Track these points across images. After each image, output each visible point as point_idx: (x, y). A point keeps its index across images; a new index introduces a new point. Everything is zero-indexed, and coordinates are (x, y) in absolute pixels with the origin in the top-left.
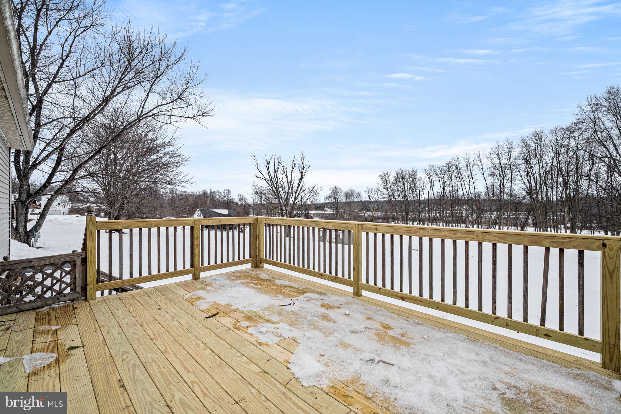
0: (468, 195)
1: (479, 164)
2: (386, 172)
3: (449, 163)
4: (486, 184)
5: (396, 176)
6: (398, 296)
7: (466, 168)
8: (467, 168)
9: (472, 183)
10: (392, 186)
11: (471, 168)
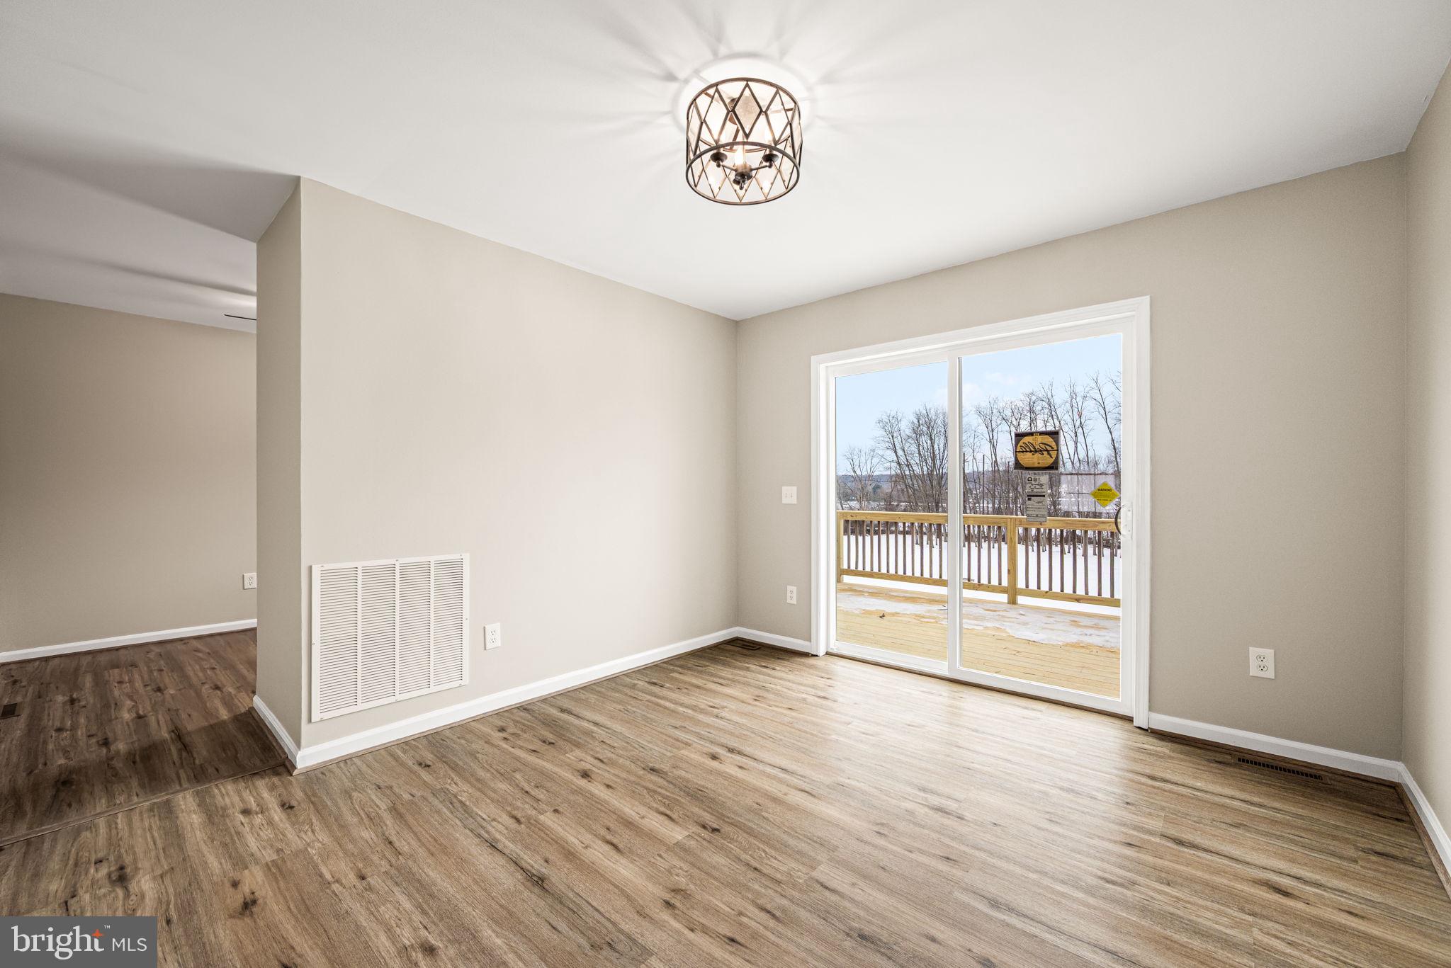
0: (1073, 463)
1: (1098, 396)
2: (893, 414)
3: (1032, 394)
4: (1113, 440)
5: (916, 421)
6: (1071, 598)
7: (1068, 405)
8: (1072, 406)
9: (1080, 438)
10: (907, 445)
11: (1080, 404)
